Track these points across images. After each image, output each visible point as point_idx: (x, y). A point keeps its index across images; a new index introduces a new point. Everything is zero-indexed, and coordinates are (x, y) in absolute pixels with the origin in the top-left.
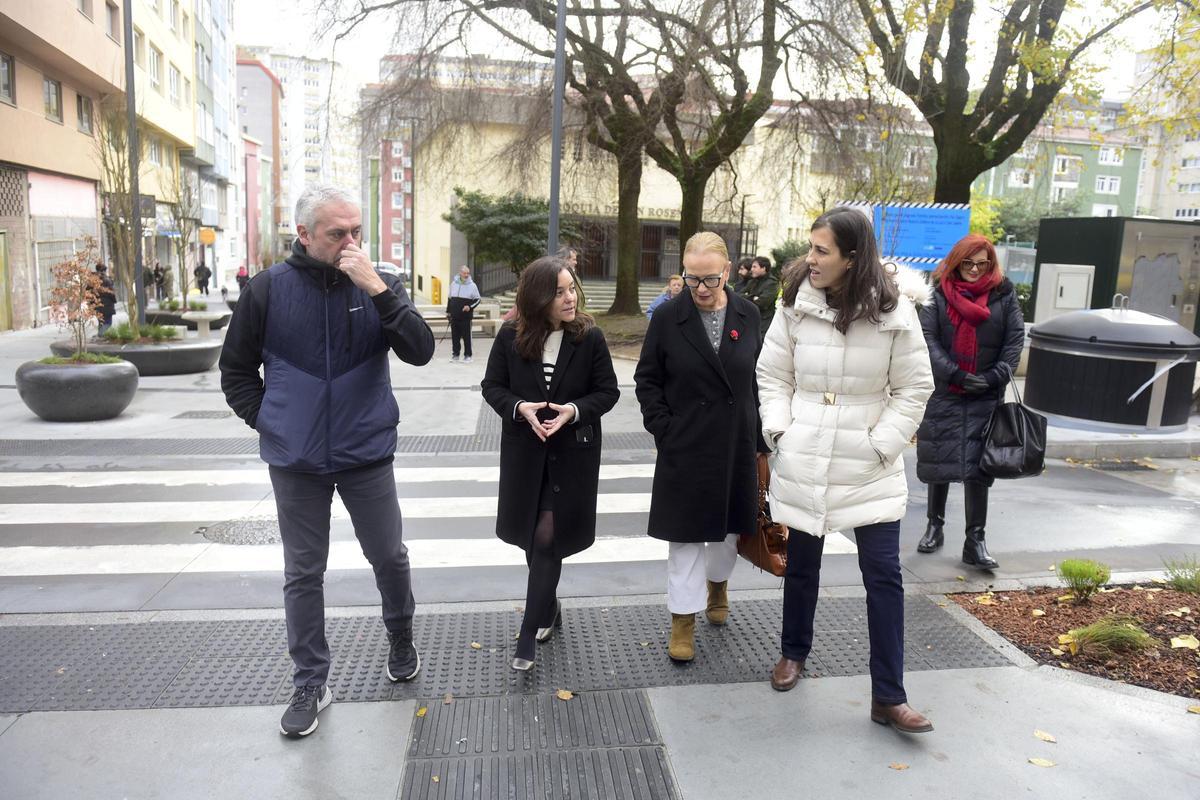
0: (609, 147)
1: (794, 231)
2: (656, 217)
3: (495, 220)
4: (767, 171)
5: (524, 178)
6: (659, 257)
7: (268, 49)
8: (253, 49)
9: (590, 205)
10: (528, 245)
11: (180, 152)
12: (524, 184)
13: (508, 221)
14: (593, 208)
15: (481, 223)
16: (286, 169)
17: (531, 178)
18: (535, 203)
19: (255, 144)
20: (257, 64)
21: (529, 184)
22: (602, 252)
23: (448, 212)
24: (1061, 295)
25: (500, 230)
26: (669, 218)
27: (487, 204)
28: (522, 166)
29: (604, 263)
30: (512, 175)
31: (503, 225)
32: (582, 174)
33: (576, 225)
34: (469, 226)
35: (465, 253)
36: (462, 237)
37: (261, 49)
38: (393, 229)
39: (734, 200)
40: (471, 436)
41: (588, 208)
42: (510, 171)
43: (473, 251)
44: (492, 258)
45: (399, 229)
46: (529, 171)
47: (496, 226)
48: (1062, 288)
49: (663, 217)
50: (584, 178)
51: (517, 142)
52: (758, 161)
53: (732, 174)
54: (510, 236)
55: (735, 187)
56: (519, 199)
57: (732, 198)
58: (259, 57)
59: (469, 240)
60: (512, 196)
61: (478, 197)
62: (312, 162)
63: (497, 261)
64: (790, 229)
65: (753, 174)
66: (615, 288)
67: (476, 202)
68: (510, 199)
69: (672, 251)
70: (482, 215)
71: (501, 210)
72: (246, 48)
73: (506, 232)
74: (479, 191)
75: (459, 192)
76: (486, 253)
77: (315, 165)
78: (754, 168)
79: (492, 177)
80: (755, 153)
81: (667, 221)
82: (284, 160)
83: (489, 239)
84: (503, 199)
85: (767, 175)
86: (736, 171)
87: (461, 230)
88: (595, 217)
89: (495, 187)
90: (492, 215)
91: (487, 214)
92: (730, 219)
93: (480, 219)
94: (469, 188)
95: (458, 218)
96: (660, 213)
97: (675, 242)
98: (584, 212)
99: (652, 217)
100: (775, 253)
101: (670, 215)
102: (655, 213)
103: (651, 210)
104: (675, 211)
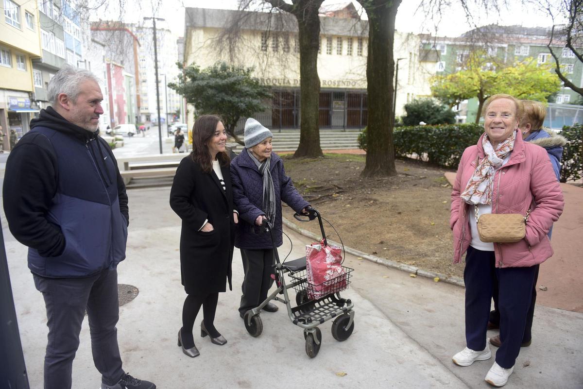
1: (411, 95)
2: (328, 86)
3: (203, 83)
6: (330, 113)
7: (135, 24)
10: (230, 102)
11: (32, 59)
13: (214, 83)
14: (286, 81)
19: (120, 67)
20: (126, 30)
22: (293, 110)
26: (336, 86)
27: (197, 72)
29: (295, 117)
34: (184, 90)
41: (282, 81)
47: (203, 87)
49: (332, 86)
54: (214, 95)
64: (408, 94)
66: (300, 133)
69: (338, 108)
71: (209, 75)
73: (210, 92)
75: (180, 66)
81: (334, 88)
90: (203, 79)
96: (330, 83)
97: (340, 102)
98: (280, 84)
99: (325, 86)
100: (407, 108)
101: (337, 84)
102: (327, 83)
103: (324, 82)
104: (340, 81)
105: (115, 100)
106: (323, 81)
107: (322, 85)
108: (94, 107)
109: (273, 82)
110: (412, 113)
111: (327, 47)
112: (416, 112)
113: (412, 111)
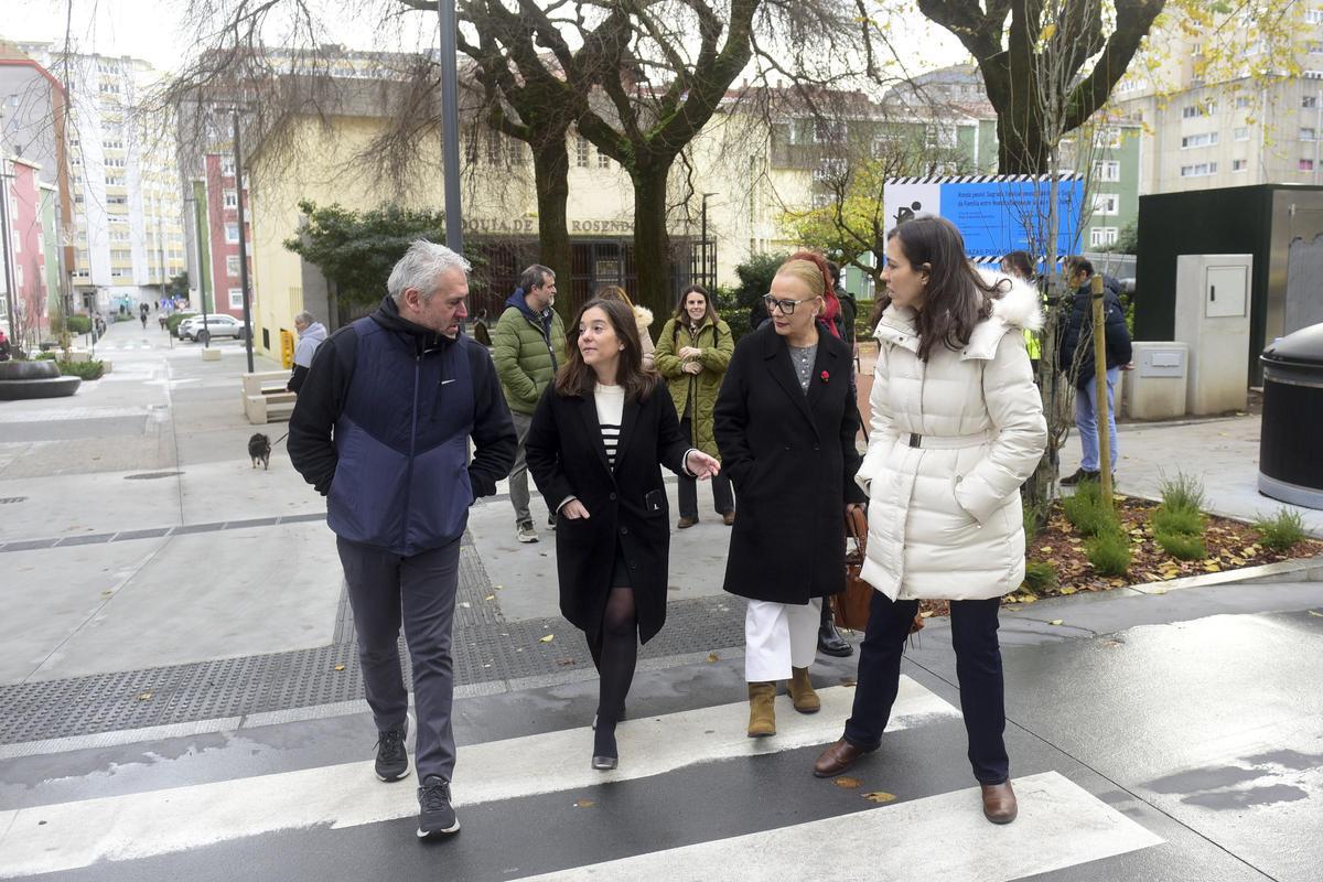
0: (518, 134)
1: (758, 243)
2: (583, 232)
3: (364, 245)
4: (731, 163)
5: (400, 185)
6: (591, 285)
7: (47, 45)
8: (25, 46)
9: (494, 221)
12: (401, 194)
13: (381, 245)
14: (499, 222)
15: (342, 249)
16: (79, 199)
17: (409, 186)
18: (418, 219)
19: (31, 168)
20: (32, 64)
21: (408, 193)
23: (295, 237)
24: (1213, 299)
25: (370, 258)
26: (600, 232)
27: (349, 223)
28: (396, 169)
30: (383, 183)
31: (373, 250)
32: (480, 176)
33: (477, 246)
34: (325, 255)
35: (325, 293)
36: (316, 269)
37: (38, 47)
38: (228, 270)
39: (689, 203)
40: (325, 649)
41: (491, 223)
42: (380, 177)
43: (334, 288)
44: (361, 298)
45: (236, 270)
46: (407, 177)
47: (364, 252)
48: (1213, 288)
49: (592, 232)
50: (485, 182)
51: (386, 138)
52: (717, 149)
53: (686, 168)
55: (690, 185)
56: (394, 214)
57: (687, 199)
58: (33, 56)
59: (327, 274)
60: (384, 211)
61: (335, 215)
62: (115, 189)
63: (369, 301)
65: (713, 167)
67: (332, 221)
68: (381, 216)
69: (606, 276)
70: (341, 237)
71: (371, 230)
72: (16, 45)
74: (336, 205)
75: (307, 208)
76: (353, 292)
77: (118, 193)
78: (713, 159)
79: (355, 188)
80: (714, 139)
82: (76, 189)
83: (355, 272)
84: (372, 215)
85: (732, 166)
86: (690, 163)
87: (313, 261)
88: (504, 236)
89: (358, 199)
90: (358, 237)
91: (350, 237)
92: (687, 228)
93: (341, 244)
94: (322, 203)
95: (308, 244)
96: (587, 228)
97: (610, 264)
98: (486, 229)
99: (577, 232)
100: (741, 271)
101: (601, 228)
102: (581, 227)
103: (576, 224)
104: (607, 223)
105: (17, 254)
106: (574, 222)
107: (570, 230)
108: (454, 309)
109: (470, 226)
110: (751, 282)
111: (579, 152)
112: (759, 280)
113: (752, 278)
